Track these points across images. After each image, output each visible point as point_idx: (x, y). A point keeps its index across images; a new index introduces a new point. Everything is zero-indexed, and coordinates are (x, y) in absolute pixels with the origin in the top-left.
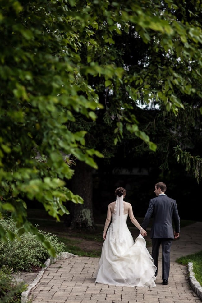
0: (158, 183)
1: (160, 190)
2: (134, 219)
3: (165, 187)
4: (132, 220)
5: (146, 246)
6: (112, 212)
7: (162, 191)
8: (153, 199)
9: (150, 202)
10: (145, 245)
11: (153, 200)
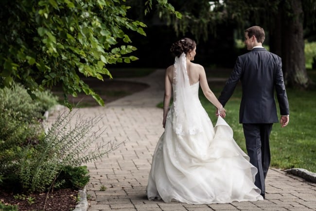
0: (251, 28)
1: (255, 39)
2: (209, 92)
3: (262, 34)
4: (207, 94)
5: (233, 137)
6: (172, 82)
7: (258, 42)
8: (243, 56)
9: (237, 61)
10: (231, 135)
11: (242, 58)
